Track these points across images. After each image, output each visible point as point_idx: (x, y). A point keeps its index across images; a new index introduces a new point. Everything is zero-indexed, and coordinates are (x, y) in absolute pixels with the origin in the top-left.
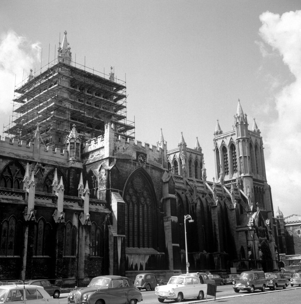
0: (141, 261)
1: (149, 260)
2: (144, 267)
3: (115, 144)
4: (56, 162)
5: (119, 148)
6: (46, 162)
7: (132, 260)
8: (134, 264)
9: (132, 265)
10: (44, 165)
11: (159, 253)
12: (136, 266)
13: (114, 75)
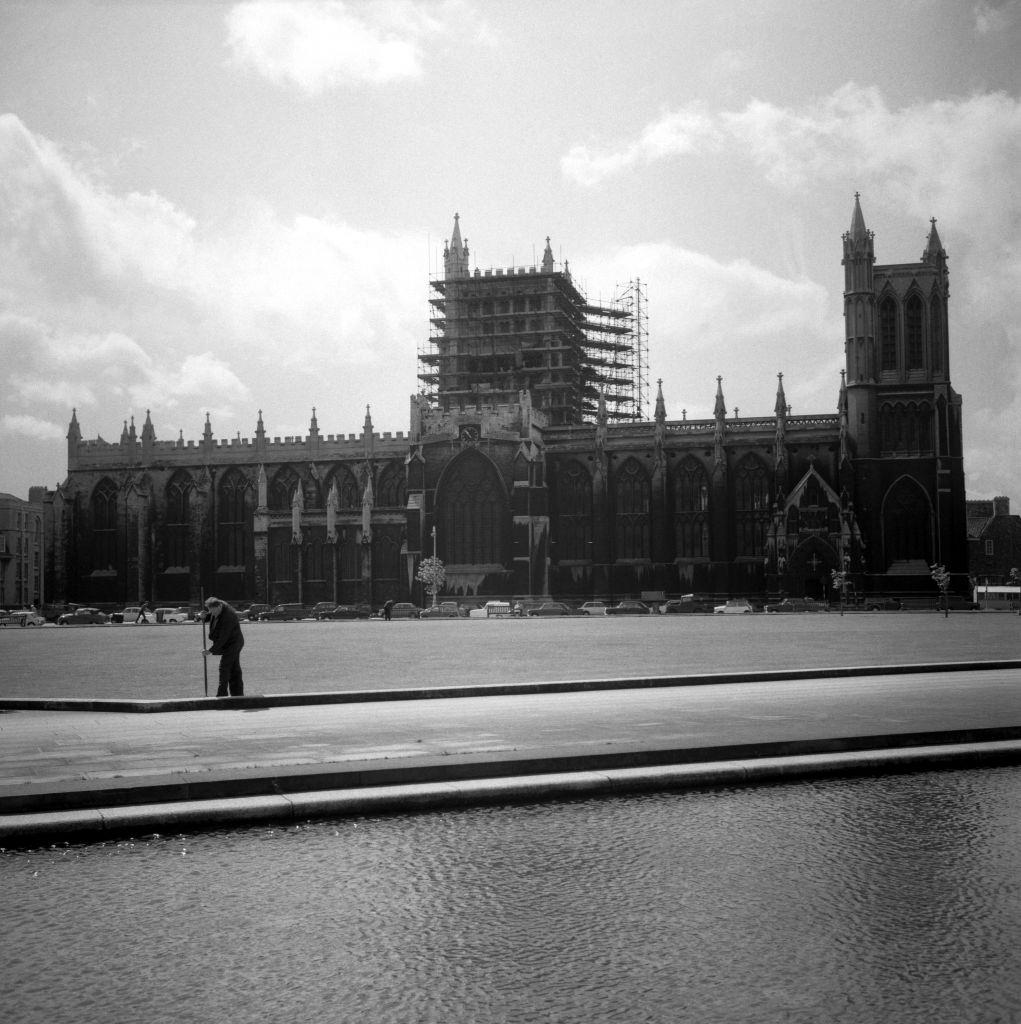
0: (469, 583)
1: (485, 581)
2: (475, 592)
3: (422, 423)
4: (395, 453)
5: (430, 428)
6: (380, 457)
7: (453, 581)
8: (457, 587)
9: (453, 589)
10: (377, 461)
11: (505, 571)
12: (461, 589)
13: (553, 253)
